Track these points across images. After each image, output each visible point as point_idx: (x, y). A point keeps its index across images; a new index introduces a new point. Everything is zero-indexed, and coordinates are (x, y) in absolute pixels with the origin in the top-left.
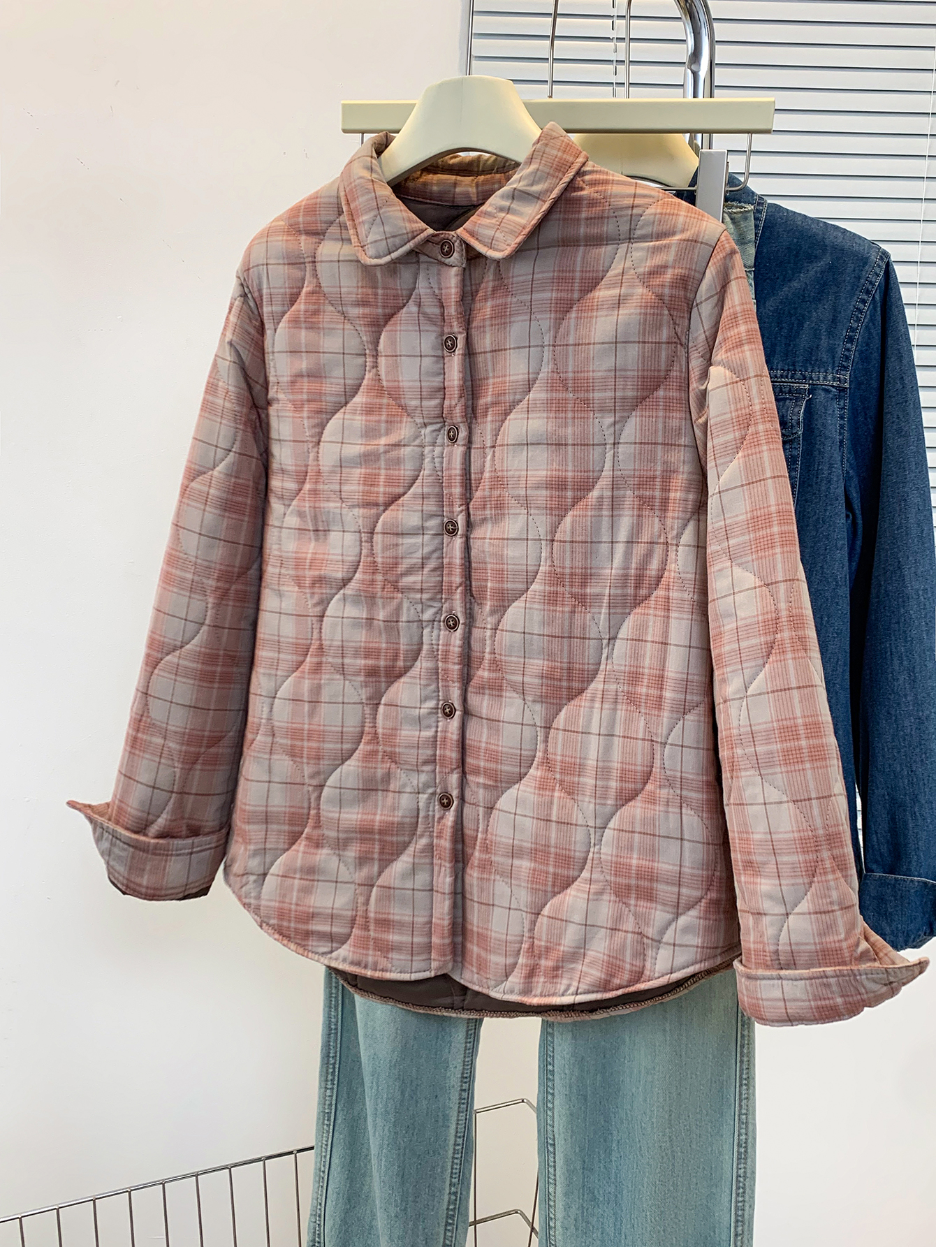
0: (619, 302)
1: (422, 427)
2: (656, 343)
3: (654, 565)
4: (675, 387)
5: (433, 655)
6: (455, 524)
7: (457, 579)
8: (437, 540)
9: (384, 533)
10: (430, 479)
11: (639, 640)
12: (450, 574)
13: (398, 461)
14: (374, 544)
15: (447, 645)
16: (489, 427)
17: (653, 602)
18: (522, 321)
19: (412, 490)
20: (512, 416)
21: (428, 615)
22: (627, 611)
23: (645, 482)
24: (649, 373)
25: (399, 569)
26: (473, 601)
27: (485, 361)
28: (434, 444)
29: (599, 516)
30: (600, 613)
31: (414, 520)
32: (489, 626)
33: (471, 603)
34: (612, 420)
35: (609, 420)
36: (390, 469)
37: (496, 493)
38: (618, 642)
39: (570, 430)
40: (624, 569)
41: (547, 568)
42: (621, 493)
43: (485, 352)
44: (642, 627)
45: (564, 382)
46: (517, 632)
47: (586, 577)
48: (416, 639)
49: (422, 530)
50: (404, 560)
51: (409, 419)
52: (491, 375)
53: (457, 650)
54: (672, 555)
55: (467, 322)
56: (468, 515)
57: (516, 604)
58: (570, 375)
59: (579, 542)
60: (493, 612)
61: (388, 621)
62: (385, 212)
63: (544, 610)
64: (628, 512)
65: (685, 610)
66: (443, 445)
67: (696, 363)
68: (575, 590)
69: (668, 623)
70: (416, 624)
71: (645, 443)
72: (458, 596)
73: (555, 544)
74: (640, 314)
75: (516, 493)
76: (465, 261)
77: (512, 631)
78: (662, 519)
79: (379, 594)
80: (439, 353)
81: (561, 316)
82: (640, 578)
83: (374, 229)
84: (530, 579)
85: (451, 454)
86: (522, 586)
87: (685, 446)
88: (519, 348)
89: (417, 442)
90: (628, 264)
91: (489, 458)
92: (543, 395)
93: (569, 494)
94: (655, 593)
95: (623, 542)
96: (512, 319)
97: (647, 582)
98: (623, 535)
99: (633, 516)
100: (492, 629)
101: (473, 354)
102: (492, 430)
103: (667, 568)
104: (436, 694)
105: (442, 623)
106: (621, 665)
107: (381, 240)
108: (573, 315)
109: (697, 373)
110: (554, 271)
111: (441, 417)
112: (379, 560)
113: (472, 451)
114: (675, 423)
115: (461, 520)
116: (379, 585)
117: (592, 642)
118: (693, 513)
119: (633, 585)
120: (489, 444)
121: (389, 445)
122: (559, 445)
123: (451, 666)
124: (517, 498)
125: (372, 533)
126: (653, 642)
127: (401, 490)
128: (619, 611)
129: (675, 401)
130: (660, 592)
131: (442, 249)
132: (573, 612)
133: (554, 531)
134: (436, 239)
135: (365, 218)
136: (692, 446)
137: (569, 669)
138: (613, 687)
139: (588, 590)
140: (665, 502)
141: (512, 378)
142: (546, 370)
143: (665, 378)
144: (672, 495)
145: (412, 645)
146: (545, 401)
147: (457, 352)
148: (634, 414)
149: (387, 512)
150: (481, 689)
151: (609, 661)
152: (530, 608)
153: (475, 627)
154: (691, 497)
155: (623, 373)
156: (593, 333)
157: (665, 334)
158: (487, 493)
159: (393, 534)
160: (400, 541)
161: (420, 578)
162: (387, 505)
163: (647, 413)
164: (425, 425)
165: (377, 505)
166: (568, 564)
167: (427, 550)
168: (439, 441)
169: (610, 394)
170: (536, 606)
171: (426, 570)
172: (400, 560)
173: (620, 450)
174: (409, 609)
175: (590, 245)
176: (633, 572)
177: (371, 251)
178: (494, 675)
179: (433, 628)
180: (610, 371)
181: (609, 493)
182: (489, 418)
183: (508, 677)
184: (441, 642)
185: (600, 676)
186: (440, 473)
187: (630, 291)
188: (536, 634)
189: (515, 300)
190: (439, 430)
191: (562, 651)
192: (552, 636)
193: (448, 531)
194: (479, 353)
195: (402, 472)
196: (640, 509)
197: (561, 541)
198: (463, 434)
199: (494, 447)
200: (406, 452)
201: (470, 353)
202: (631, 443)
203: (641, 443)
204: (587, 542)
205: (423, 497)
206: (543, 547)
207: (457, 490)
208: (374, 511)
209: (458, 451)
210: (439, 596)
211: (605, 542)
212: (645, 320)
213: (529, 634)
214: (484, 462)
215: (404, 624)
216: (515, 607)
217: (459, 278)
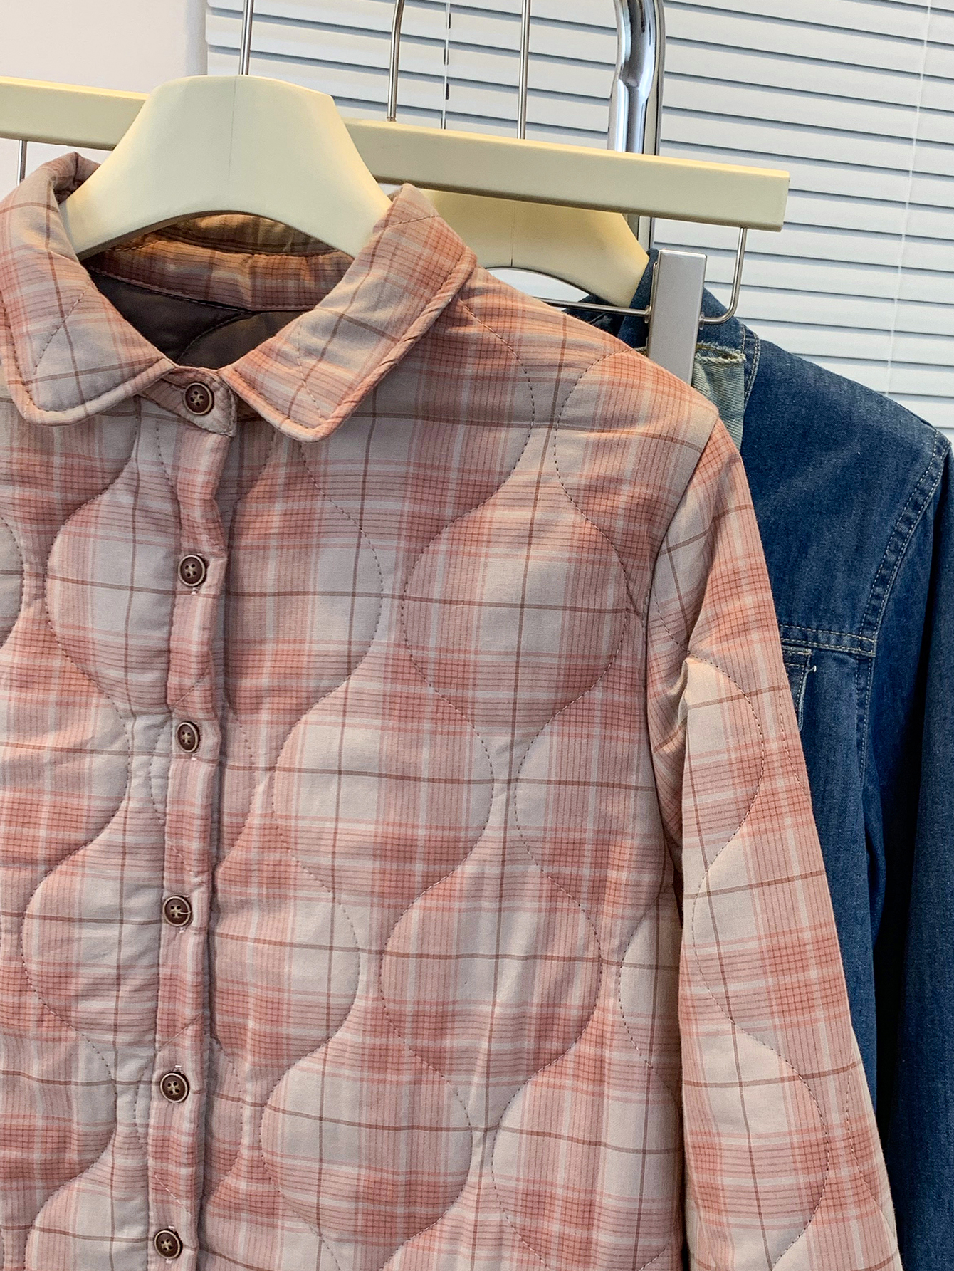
0: (531, 534)
1: (127, 717)
2: (594, 611)
3: (575, 998)
4: (622, 687)
5: (137, 1143)
6: (185, 905)
7: (187, 1009)
8: (151, 932)
9: (44, 918)
10: (141, 819)
11: (544, 1134)
12: (172, 998)
13: (78, 781)
14: (24, 936)
15: (165, 1127)
16: (264, 731)
17: (572, 1065)
18: (342, 546)
19: (103, 836)
20: (311, 716)
21: (127, 1071)
22: (521, 1078)
23: (563, 851)
24: (580, 662)
25: (73, 987)
26: (216, 1047)
27: (262, 613)
28: (150, 752)
29: (474, 910)
30: (469, 1083)
31: (104, 895)
32: (249, 1099)
33: (212, 1050)
34: (508, 739)
35: (502, 739)
36: (61, 794)
37: (273, 857)
38: (503, 1138)
39: (425, 753)
40: (518, 1006)
41: (370, 1002)
42: (520, 868)
43: (263, 595)
44: (550, 1110)
45: (419, 667)
46: (307, 1116)
47: (443, 1021)
48: (102, 1116)
49: (118, 916)
50: (83, 970)
51: (103, 701)
52: (270, 635)
53: (185, 1140)
54: (608, 982)
55: (230, 536)
56: (214, 890)
57: (303, 1063)
58: (432, 655)
59: (434, 957)
60: (256, 1075)
61: (48, 1082)
62: (78, 322)
63: (362, 1080)
64: (530, 904)
65: (635, 1084)
66: (168, 755)
67: (662, 649)
68: (422, 1043)
69: (600, 1105)
70: (103, 1087)
71: (566, 783)
72: (187, 1040)
73: (387, 958)
74: (569, 560)
75: (313, 860)
76: (234, 426)
77: (297, 1114)
78: (593, 915)
79: (32, 1032)
80: (168, 585)
81: (419, 546)
82: (546, 1023)
83: (52, 350)
84: (334, 1019)
85: (183, 775)
86: (318, 1033)
87: (636, 788)
88: (333, 594)
89: (117, 746)
90: (549, 466)
91: (261, 788)
92: (376, 686)
93: (419, 868)
94: (574, 1048)
95: (519, 958)
96: (323, 541)
97: (561, 1029)
98: (518, 943)
99: (540, 910)
100: (254, 1105)
101: (237, 594)
102: (270, 739)
103: (600, 1003)
104: (143, 1214)
105: (154, 1087)
106: (510, 1178)
107: (66, 376)
108: (443, 546)
109: (663, 667)
110: (408, 464)
111: (164, 703)
112: (33, 967)
113: (228, 771)
114: (621, 749)
115: (198, 901)
116: (33, 1014)
117: (454, 1136)
118: (648, 907)
119: (533, 1034)
120: (262, 762)
121: (62, 750)
122: (403, 778)
123: (172, 1167)
124: (315, 870)
125: (21, 915)
126: (571, 1139)
127: (81, 836)
128: (506, 1079)
129: (622, 710)
130: (586, 1048)
131: (189, 400)
132: (417, 1083)
133: (385, 932)
134: (177, 378)
135: (33, 327)
136: (649, 789)
137: (409, 1183)
138: (495, 1217)
139: (448, 1043)
140: (598, 888)
141: (315, 647)
142: (384, 640)
143: (606, 669)
144: (612, 874)
145: (96, 1125)
146: (381, 698)
147: (204, 590)
148: (547, 728)
149: (51, 877)
150: (233, 1209)
151: (486, 1170)
152: (334, 1075)
153: (222, 1096)
154: (647, 878)
155: (532, 659)
156: (479, 583)
157: (611, 596)
158: (254, 855)
159: (63, 919)
160: (76, 932)
161: (112, 1004)
162: (52, 863)
163: (572, 729)
164: (134, 715)
165: (33, 862)
166: (410, 995)
167: (127, 951)
168: (160, 746)
169: (506, 695)
170: (346, 1072)
171: (125, 989)
172: (74, 969)
173: (519, 792)
174: (89, 1060)
175: (478, 424)
176: (534, 1010)
177: (43, 393)
178: (259, 1188)
179: (137, 1094)
180: (507, 654)
181: (496, 870)
182: (264, 716)
183: (287, 1193)
184: (152, 1122)
185: (469, 1196)
186: (159, 807)
187: (551, 516)
188: (345, 1123)
189: (329, 505)
190: (161, 725)
191: (395, 1152)
192: (376, 1127)
193: (172, 918)
194: (249, 594)
195: (85, 802)
196: (552, 898)
197: (398, 955)
198: (209, 740)
199: (271, 769)
200: (96, 763)
201: (231, 591)
202: (541, 782)
203: (560, 782)
204: (450, 957)
205: (124, 850)
206: (362, 961)
207: (194, 845)
208: (25, 874)
209: (199, 771)
210: (150, 1037)
211: (483, 956)
212: (578, 571)
213: (331, 1120)
214: (251, 795)
215: (80, 1088)
216: (303, 1070)
217: (219, 456)
